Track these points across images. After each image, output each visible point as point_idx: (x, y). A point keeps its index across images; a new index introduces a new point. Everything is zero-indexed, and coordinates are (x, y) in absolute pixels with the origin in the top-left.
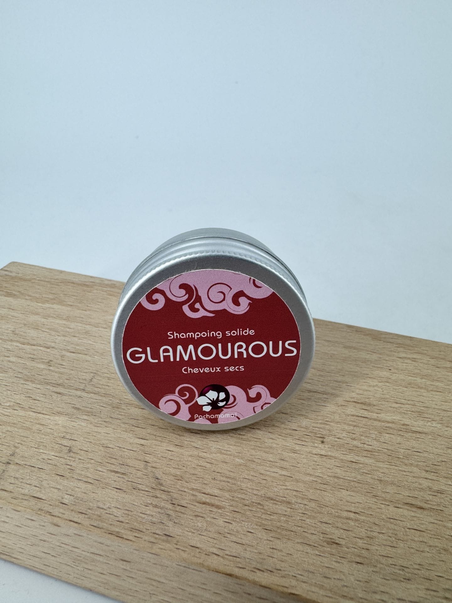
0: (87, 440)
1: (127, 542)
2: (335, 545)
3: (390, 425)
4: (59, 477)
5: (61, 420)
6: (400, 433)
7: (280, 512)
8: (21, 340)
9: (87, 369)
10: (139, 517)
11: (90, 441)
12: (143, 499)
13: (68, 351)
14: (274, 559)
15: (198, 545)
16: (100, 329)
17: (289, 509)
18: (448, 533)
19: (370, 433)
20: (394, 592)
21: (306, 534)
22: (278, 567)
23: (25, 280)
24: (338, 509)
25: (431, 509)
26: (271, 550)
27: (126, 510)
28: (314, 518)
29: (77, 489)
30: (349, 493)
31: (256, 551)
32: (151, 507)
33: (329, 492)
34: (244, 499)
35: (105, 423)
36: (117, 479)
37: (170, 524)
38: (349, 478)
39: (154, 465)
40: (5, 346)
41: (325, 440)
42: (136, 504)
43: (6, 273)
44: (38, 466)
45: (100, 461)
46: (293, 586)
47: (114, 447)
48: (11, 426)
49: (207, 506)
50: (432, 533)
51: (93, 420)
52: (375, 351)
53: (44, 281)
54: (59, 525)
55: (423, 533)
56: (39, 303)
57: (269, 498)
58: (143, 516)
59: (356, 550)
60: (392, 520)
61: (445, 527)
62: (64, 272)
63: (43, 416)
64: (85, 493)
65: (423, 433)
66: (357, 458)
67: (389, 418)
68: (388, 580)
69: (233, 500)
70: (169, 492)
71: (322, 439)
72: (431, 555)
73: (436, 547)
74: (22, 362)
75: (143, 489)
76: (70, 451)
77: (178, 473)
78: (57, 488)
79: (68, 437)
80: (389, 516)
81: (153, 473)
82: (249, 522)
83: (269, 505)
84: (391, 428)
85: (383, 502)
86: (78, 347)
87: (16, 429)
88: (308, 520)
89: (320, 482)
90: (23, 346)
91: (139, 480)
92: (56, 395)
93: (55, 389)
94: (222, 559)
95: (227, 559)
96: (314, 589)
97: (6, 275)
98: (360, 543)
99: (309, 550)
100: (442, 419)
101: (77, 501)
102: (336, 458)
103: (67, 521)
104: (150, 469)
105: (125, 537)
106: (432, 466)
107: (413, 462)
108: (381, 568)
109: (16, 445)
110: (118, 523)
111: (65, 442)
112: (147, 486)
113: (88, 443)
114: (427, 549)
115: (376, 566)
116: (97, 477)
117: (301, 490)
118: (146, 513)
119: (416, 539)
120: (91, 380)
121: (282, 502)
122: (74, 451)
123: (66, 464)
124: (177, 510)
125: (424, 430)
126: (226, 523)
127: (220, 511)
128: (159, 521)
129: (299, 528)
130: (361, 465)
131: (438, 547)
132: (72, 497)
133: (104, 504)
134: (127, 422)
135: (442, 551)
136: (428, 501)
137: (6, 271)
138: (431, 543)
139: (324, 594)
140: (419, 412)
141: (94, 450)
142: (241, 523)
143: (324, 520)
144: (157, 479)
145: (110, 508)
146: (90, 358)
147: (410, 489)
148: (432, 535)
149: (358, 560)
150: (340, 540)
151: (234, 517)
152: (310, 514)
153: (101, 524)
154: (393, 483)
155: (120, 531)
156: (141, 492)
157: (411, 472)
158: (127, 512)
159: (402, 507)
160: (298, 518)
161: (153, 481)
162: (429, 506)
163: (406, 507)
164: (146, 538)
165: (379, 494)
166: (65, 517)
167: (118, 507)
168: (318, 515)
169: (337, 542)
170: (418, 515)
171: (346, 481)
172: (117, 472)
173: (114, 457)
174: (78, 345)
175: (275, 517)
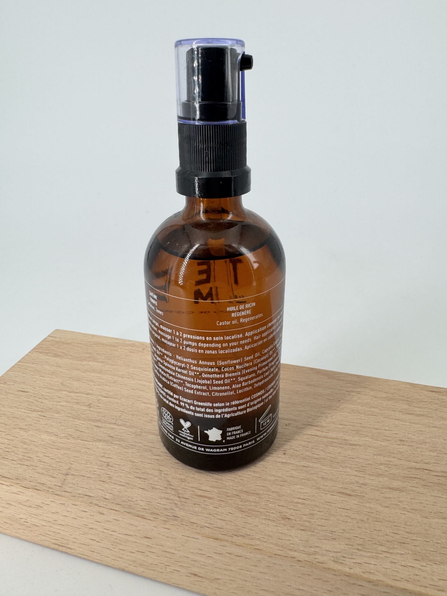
0: (119, 457)
1: (149, 521)
2: (287, 520)
3: (334, 440)
4: (101, 483)
5: (100, 445)
6: (341, 445)
7: (251, 500)
8: (68, 389)
9: (117, 409)
10: (156, 505)
11: (121, 458)
12: (159, 494)
13: (102, 396)
14: (245, 529)
15: (196, 522)
16: (125, 379)
17: (257, 499)
18: (365, 510)
19: (319, 447)
20: (324, 547)
21: (268, 514)
22: (248, 533)
23: (67, 344)
24: (291, 497)
25: (356, 496)
26: (244, 524)
27: (147, 501)
28: (274, 503)
29: (114, 489)
30: (299, 487)
31: (234, 524)
32: (164, 500)
33: (286, 487)
34: (227, 493)
35: (131, 446)
36: (141, 482)
37: (177, 509)
38: (301, 477)
39: (165, 473)
40: (57, 394)
41: (286, 452)
42: (153, 497)
43: (52, 338)
44: (87, 476)
45: (129, 471)
46: (257, 545)
47: (138, 462)
48: (66, 450)
49: (202, 498)
50: (355, 510)
51: (122, 444)
52: (329, 387)
53: (81, 344)
54: (103, 513)
55: (349, 511)
56: (78, 361)
57: (244, 491)
58: (159, 505)
59: (301, 522)
60: (328, 503)
61: (364, 506)
62: (95, 335)
63: (88, 442)
64: (120, 492)
65: (357, 445)
66: (308, 464)
67: (334, 436)
68: (321, 539)
69: (220, 494)
70: (176, 490)
71: (284, 452)
72: (351, 524)
73: (356, 519)
74: (70, 405)
75: (158, 488)
76: (108, 465)
77: (183, 477)
78: (100, 489)
79: (106, 456)
80: (326, 501)
81: (166, 478)
82: (230, 507)
83: (244, 496)
84: (334, 442)
85: (323, 492)
86: (109, 393)
87: (70, 452)
88: (270, 505)
89: (280, 480)
90: (70, 394)
91: (156, 482)
92: (96, 428)
93: (95, 424)
94: (211, 530)
95: (215, 529)
96: (271, 546)
97: (52, 340)
98: (305, 518)
99: (270, 523)
100: (373, 435)
101: (115, 497)
102: (293, 464)
103: (109, 510)
104: (163, 475)
105: (147, 518)
106: (361, 467)
107: (348, 465)
108: (317, 533)
109: (71, 462)
110: (143, 510)
111: (104, 459)
112: (161, 486)
113: (120, 460)
114: (350, 520)
115: (313, 532)
116: (128, 482)
117: (266, 486)
118: (161, 503)
119: (343, 514)
120: (120, 417)
121: (253, 494)
122: (111, 464)
123: (106, 474)
124: (182, 500)
125: (359, 443)
126: (215, 509)
127: (211, 501)
128: (170, 508)
129: (264, 510)
130: (310, 469)
131: (357, 519)
132: (112, 495)
133: (133, 498)
134: (146, 444)
135: (359, 522)
136: (355, 490)
137: (52, 337)
138: (353, 517)
139: (277, 548)
140: (357, 431)
141: (124, 464)
142: (225, 508)
143: (281, 504)
144: (169, 481)
145: (137, 501)
146: (118, 401)
147: (343, 483)
148: (354, 511)
149: (302, 528)
150: (291, 516)
151: (221, 504)
152: (271, 500)
153: (131, 511)
154: (331, 480)
155: (143, 514)
156: (157, 490)
157: (345, 472)
158: (148, 503)
159: (336, 494)
160: (264, 504)
161: (165, 483)
162: (355, 493)
163: (339, 495)
164: (161, 518)
165: (321, 486)
166: (107, 507)
167: (142, 500)
168: (277, 501)
169: (289, 517)
170: (347, 500)
171: (299, 479)
172: (140, 478)
173: (139, 468)
174: (109, 391)
175: (247, 503)
